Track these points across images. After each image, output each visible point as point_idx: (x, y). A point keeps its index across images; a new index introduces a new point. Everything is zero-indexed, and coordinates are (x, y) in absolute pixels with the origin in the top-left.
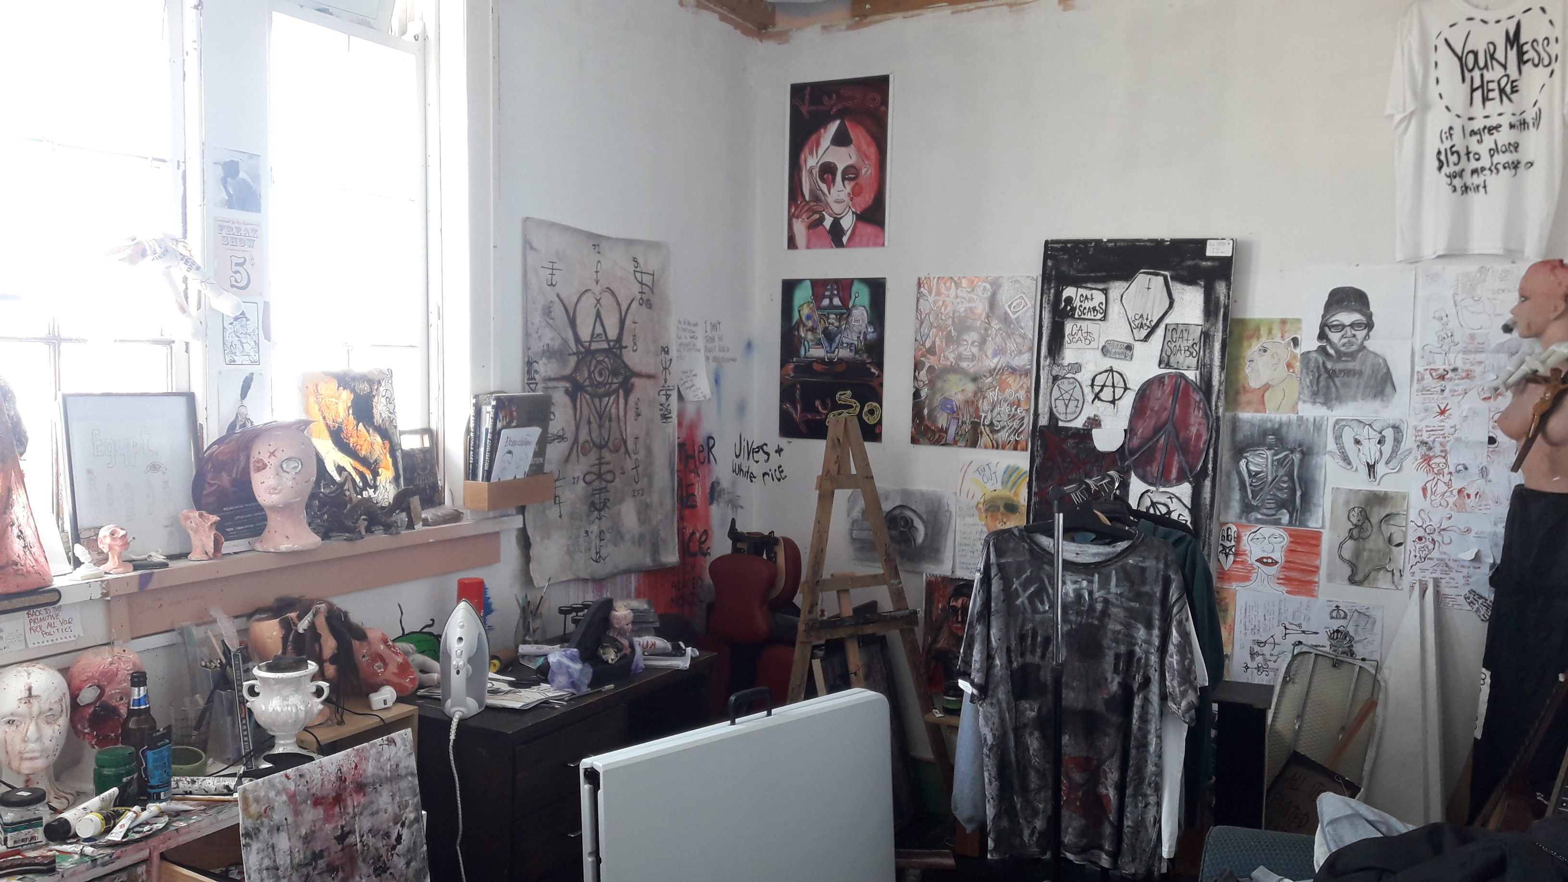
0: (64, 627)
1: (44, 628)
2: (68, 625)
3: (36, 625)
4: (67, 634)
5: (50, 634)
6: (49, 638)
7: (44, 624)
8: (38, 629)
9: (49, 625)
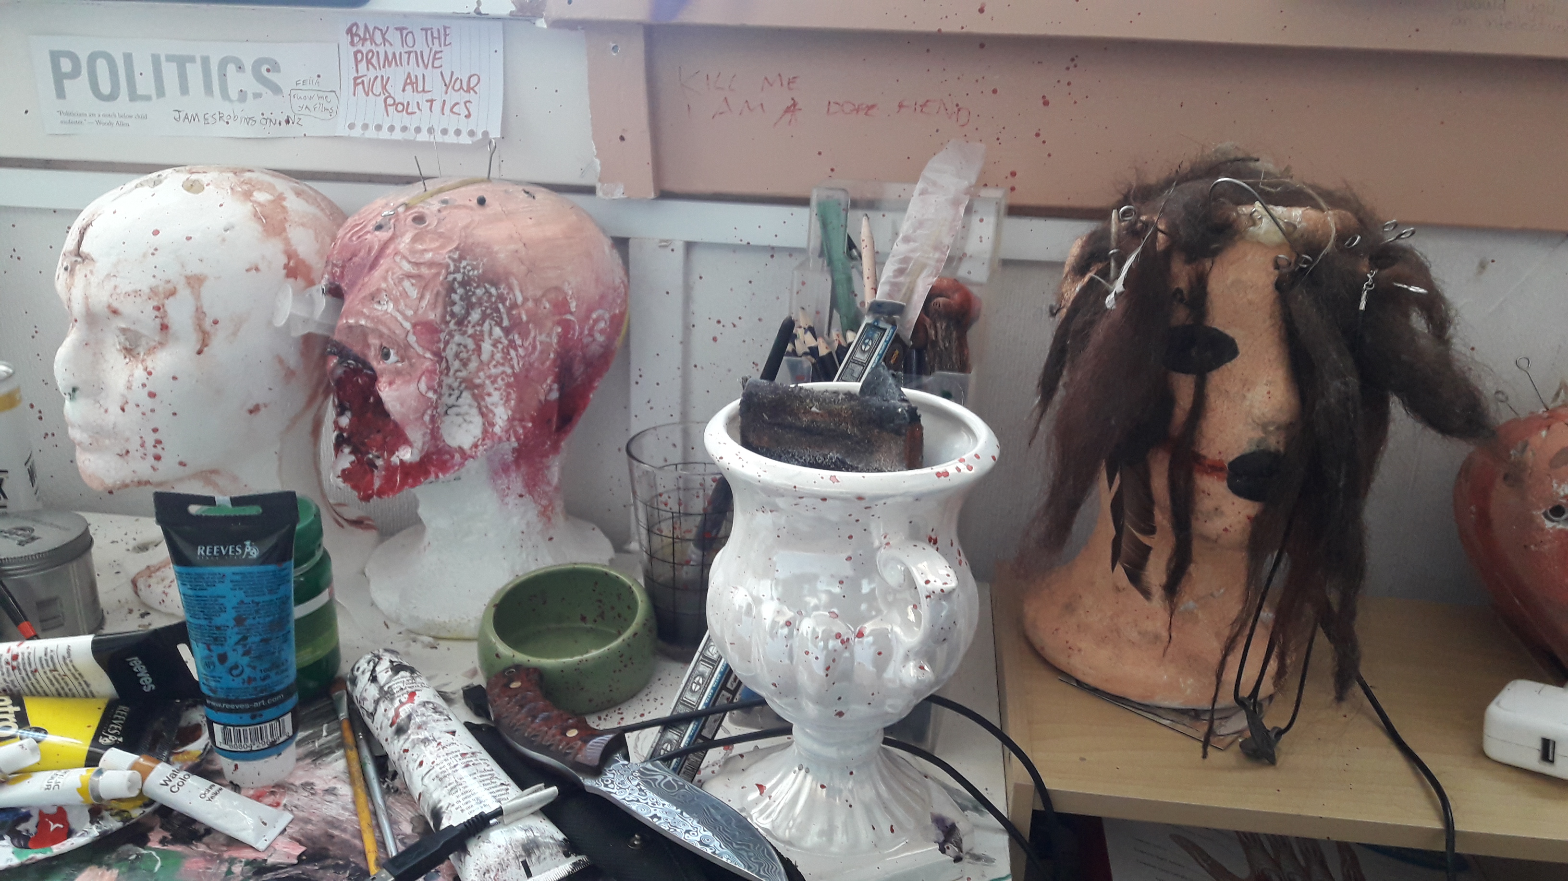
0: (453, 97)
1: (395, 88)
2: (463, 96)
3: (372, 74)
4: (452, 122)
5: (406, 108)
6: (398, 119)
7: (396, 75)
8: (378, 88)
9: (410, 82)
